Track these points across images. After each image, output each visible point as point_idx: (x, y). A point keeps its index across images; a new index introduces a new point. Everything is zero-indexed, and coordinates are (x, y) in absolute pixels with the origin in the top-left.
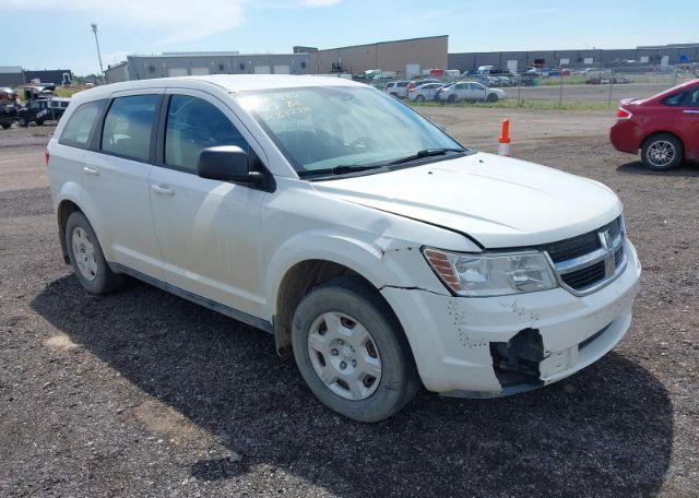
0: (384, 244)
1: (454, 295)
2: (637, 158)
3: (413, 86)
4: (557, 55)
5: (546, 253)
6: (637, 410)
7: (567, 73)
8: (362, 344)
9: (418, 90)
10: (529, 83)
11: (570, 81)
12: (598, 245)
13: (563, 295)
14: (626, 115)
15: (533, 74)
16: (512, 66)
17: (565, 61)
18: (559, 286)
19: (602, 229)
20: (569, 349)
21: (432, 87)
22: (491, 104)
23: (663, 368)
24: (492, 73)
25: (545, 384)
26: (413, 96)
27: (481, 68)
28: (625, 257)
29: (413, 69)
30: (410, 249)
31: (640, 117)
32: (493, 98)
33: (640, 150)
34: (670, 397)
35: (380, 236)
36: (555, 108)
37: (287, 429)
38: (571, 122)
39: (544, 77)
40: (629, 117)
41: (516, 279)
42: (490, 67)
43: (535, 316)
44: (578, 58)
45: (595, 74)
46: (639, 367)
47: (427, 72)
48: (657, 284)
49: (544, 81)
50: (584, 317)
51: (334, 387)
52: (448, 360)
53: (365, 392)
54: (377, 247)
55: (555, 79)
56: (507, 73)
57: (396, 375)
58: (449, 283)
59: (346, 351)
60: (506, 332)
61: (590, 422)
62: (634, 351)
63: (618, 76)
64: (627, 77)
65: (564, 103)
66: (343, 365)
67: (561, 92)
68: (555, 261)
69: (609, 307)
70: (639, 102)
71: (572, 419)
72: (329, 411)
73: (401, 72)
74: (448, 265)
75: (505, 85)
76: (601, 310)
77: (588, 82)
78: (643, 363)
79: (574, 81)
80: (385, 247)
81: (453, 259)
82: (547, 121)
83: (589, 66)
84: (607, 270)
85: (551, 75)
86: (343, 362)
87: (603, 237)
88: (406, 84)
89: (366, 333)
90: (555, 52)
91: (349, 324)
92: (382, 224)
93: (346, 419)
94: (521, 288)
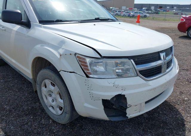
0: (61, 51)
1: (87, 77)
2: (186, 34)
3: (122, 12)
4: (166, 6)
5: (132, 60)
6: (171, 128)
7: (169, 11)
8: (57, 93)
9: (124, 13)
10: (157, 13)
11: (169, 13)
12: (159, 59)
13: (139, 80)
14: (183, 20)
15: (159, 11)
16: (153, 8)
17: (168, 7)
18: (138, 75)
19: (162, 52)
20: (141, 104)
21: (128, 12)
22: (145, 18)
23: (184, 109)
24: (147, 10)
25: (129, 118)
26: (122, 15)
27: (144, 8)
28: (172, 64)
29: (124, 8)
30: (71, 54)
31: (188, 21)
32: (145, 16)
33: (187, 32)
34: (185, 123)
35: (61, 48)
36: (163, 20)
37: (29, 124)
38: (167, 24)
39: (162, 12)
40: (184, 21)
41: (117, 71)
42: (146, 8)
43: (123, 89)
44: (172, 6)
45: (177, 12)
46: (175, 108)
47: (128, 9)
48: (187, 75)
49: (162, 13)
50: (149, 90)
51: (51, 109)
52: (86, 105)
53: (60, 112)
54: (59, 53)
55: (165, 12)
56: (151, 10)
57: (68, 109)
58: (86, 71)
59: (53, 95)
60: (109, 95)
61: (150, 132)
62: (174, 101)
63: (183, 12)
64: (186, 13)
65: (166, 19)
66: (53, 101)
67: (165, 16)
68: (136, 64)
69: (161, 86)
70: (188, 16)
71: (143, 130)
72: (49, 118)
73: (120, 8)
74: (86, 63)
75: (150, 14)
76: (158, 87)
77: (174, 14)
78: (177, 107)
79: (171, 13)
80: (61, 53)
81: (88, 60)
82: (160, 23)
83: (175, 9)
84: (163, 70)
85: (164, 11)
86: (53, 100)
87: (162, 55)
88: (121, 11)
89: (58, 89)
90: (166, 5)
91: (53, 85)
92: (62, 42)
93: (54, 122)
94: (119, 76)
